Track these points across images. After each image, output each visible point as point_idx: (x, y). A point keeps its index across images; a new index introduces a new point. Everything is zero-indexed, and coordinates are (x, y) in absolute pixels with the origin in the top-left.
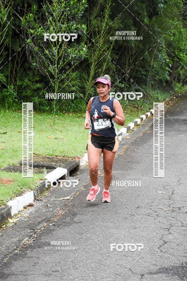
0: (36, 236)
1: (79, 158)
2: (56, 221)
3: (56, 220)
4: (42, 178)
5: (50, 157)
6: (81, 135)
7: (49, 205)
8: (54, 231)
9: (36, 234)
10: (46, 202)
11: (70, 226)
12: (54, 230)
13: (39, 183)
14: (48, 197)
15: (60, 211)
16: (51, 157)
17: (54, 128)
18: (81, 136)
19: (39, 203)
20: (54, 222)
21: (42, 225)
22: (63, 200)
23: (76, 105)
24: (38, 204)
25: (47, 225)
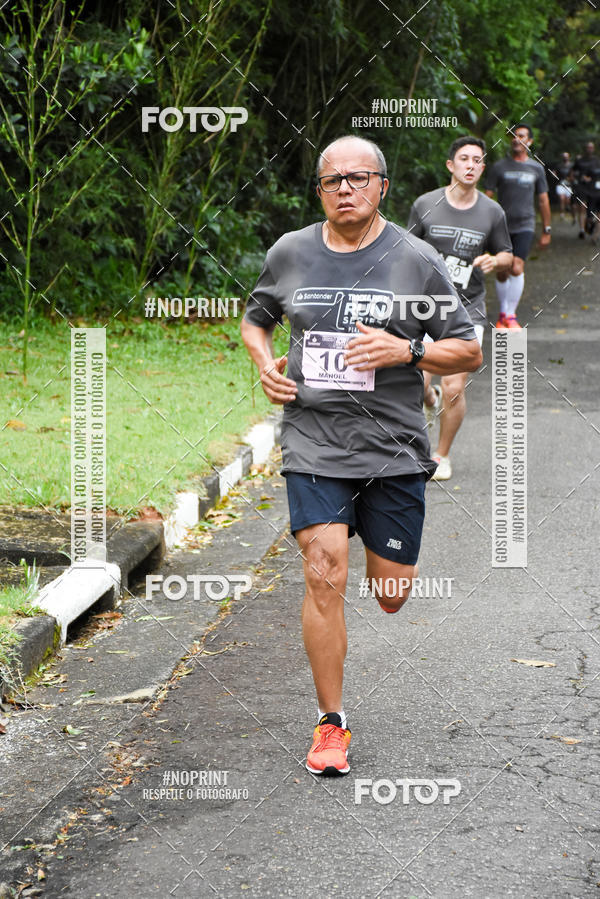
0: (41, 874)
1: (160, 515)
2: (115, 803)
3: (113, 797)
4: (25, 605)
5: (36, 510)
6: (146, 412)
7: (69, 728)
8: (117, 849)
9: (40, 865)
10: (57, 714)
11: (183, 823)
12: (115, 844)
13: (12, 630)
14: (55, 690)
15: (124, 754)
16: (40, 510)
17: (25, 385)
18: (149, 417)
19: (24, 718)
20: (109, 808)
21: (59, 822)
22: (126, 701)
23: (103, 286)
24: (23, 725)
25: (80, 820)
